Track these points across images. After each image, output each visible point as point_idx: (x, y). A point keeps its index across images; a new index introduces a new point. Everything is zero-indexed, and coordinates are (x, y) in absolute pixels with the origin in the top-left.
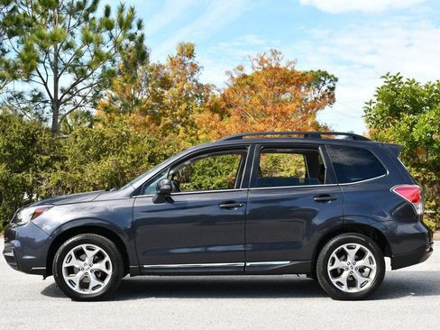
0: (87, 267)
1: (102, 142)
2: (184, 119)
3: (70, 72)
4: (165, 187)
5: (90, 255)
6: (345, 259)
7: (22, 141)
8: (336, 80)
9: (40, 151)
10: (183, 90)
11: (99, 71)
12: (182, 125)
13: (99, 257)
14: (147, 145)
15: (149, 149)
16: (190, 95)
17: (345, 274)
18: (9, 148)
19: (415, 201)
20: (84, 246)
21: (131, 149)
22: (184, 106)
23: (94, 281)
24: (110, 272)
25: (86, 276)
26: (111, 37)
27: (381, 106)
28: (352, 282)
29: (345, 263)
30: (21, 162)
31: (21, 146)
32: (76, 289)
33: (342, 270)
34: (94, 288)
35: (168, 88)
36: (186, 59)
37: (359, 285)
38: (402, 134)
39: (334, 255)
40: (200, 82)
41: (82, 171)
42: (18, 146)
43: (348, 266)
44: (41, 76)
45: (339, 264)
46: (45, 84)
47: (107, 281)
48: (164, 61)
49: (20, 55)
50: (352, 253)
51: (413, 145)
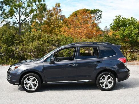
0: (31, 83)
1: (34, 37)
2: (57, 26)
3: (24, 15)
4: (53, 60)
5: (32, 79)
6: (105, 79)
7: (11, 37)
8: (102, 12)
9: (16, 40)
10: (57, 17)
11: (32, 14)
12: (57, 27)
13: (34, 80)
14: (47, 38)
15: (48, 39)
16: (59, 19)
17: (104, 84)
18: (7, 39)
19: (124, 62)
20: (30, 77)
21: (42, 39)
22: (57, 22)
23: (33, 87)
24: (37, 84)
25: (30, 85)
26: (36, 4)
27: (115, 25)
28: (106, 86)
29: (104, 80)
30: (10, 43)
31: (11, 39)
32: (28, 89)
33: (104, 82)
34: (33, 89)
35: (53, 17)
36: (58, 8)
37: (108, 86)
38: (121, 33)
39: (101, 78)
40: (62, 14)
41: (28, 46)
42: (9, 39)
43: (106, 81)
44: (15, 16)
45: (103, 81)
46: (17, 19)
47: (37, 87)
48: (51, 9)
49: (9, 11)
50: (106, 78)
51: (124, 37)
